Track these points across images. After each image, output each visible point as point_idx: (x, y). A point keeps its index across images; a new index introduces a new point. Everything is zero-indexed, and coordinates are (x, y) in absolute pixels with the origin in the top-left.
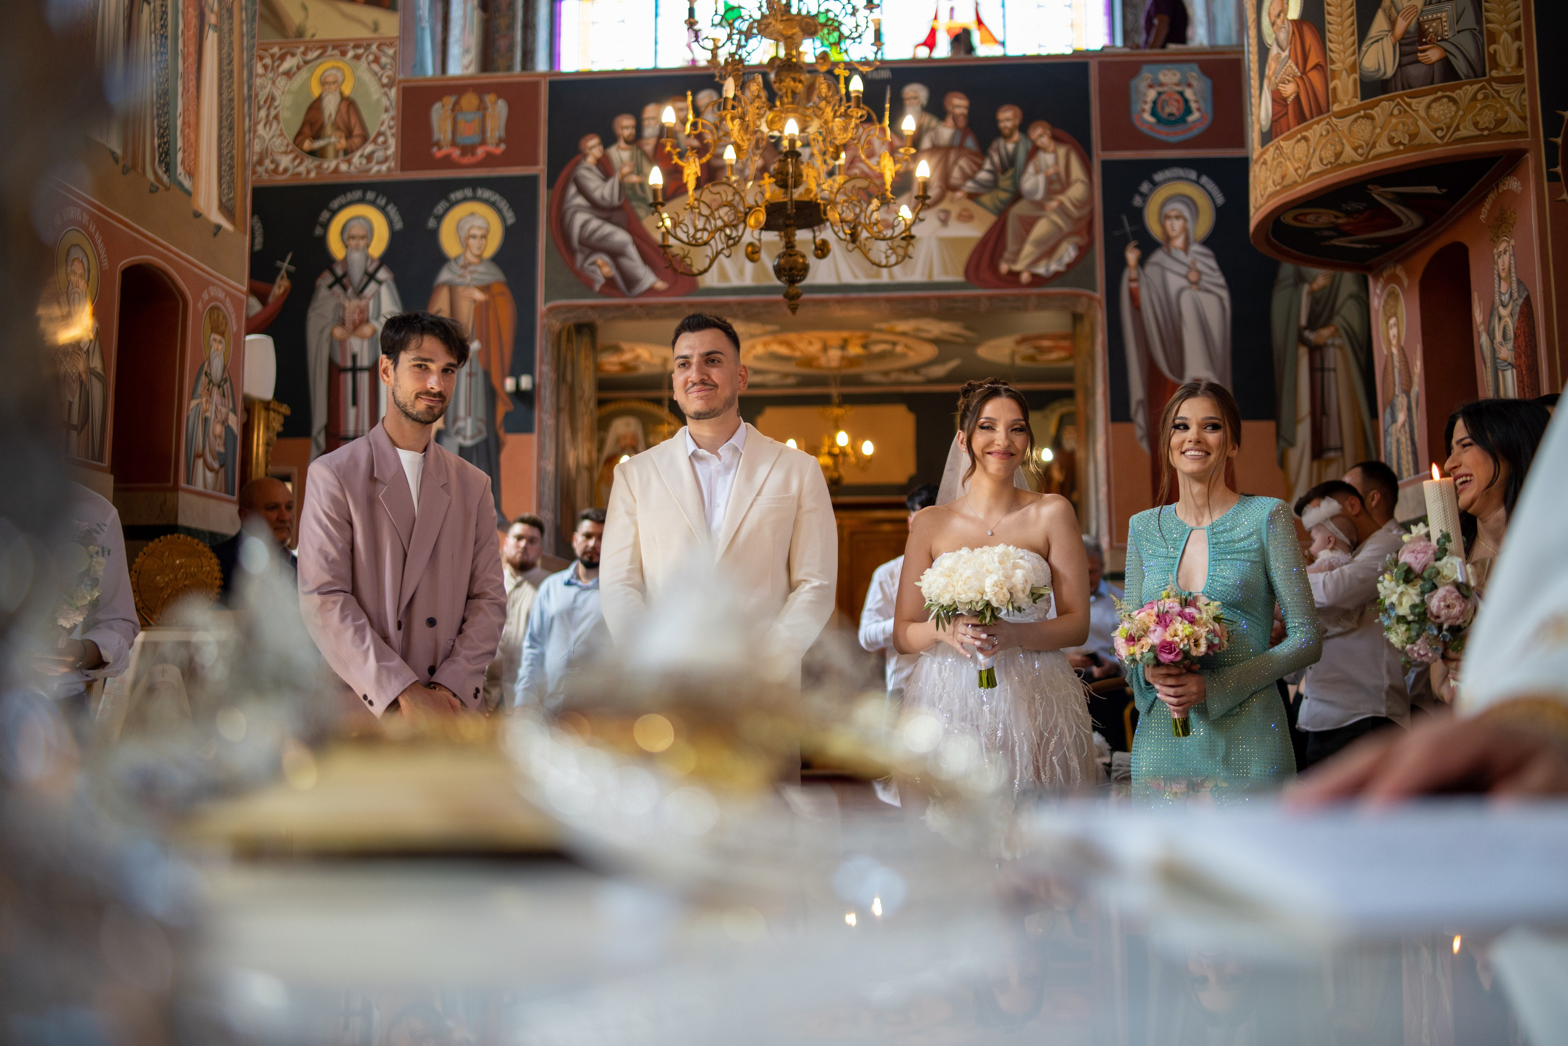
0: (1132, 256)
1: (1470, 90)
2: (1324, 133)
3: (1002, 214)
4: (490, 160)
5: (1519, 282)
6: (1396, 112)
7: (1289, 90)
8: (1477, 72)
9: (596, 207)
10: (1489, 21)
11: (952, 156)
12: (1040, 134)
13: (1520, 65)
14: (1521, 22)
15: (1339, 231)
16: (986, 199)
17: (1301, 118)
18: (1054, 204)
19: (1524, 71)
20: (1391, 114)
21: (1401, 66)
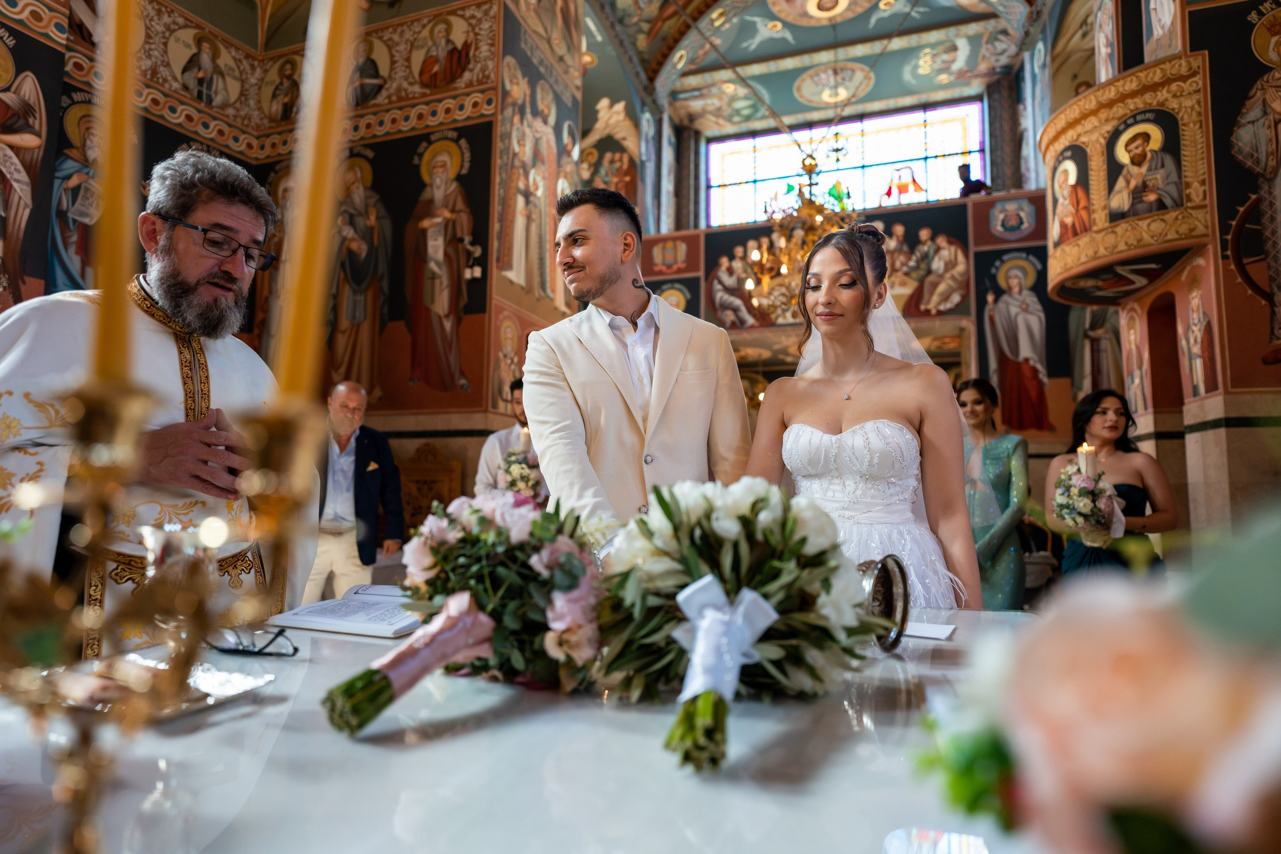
0: (990, 298)
1: (1173, 214)
2: (1089, 241)
3: (921, 282)
4: (680, 271)
5: (1204, 313)
6: (1130, 228)
7: (1069, 220)
8: (1178, 204)
9: (727, 290)
10: (1185, 177)
11: (896, 255)
12: (942, 241)
13: (1205, 198)
14: (1206, 176)
15: (1099, 288)
16: (914, 275)
17: (1075, 234)
18: (948, 275)
19: (1207, 202)
20: (1127, 230)
21: (1133, 204)
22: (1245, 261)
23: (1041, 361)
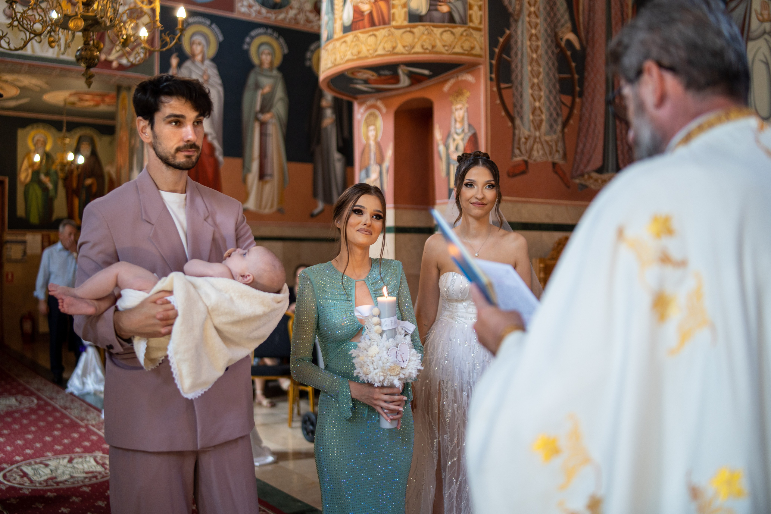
0: (174, 61)
1: (460, 30)
2: (387, 35)
5: (470, 125)
6: (426, 32)
8: (464, 22)
17: (372, 24)
19: (483, 26)
20: (423, 34)
21: (429, 10)
22: (503, 86)
23: (217, 138)
